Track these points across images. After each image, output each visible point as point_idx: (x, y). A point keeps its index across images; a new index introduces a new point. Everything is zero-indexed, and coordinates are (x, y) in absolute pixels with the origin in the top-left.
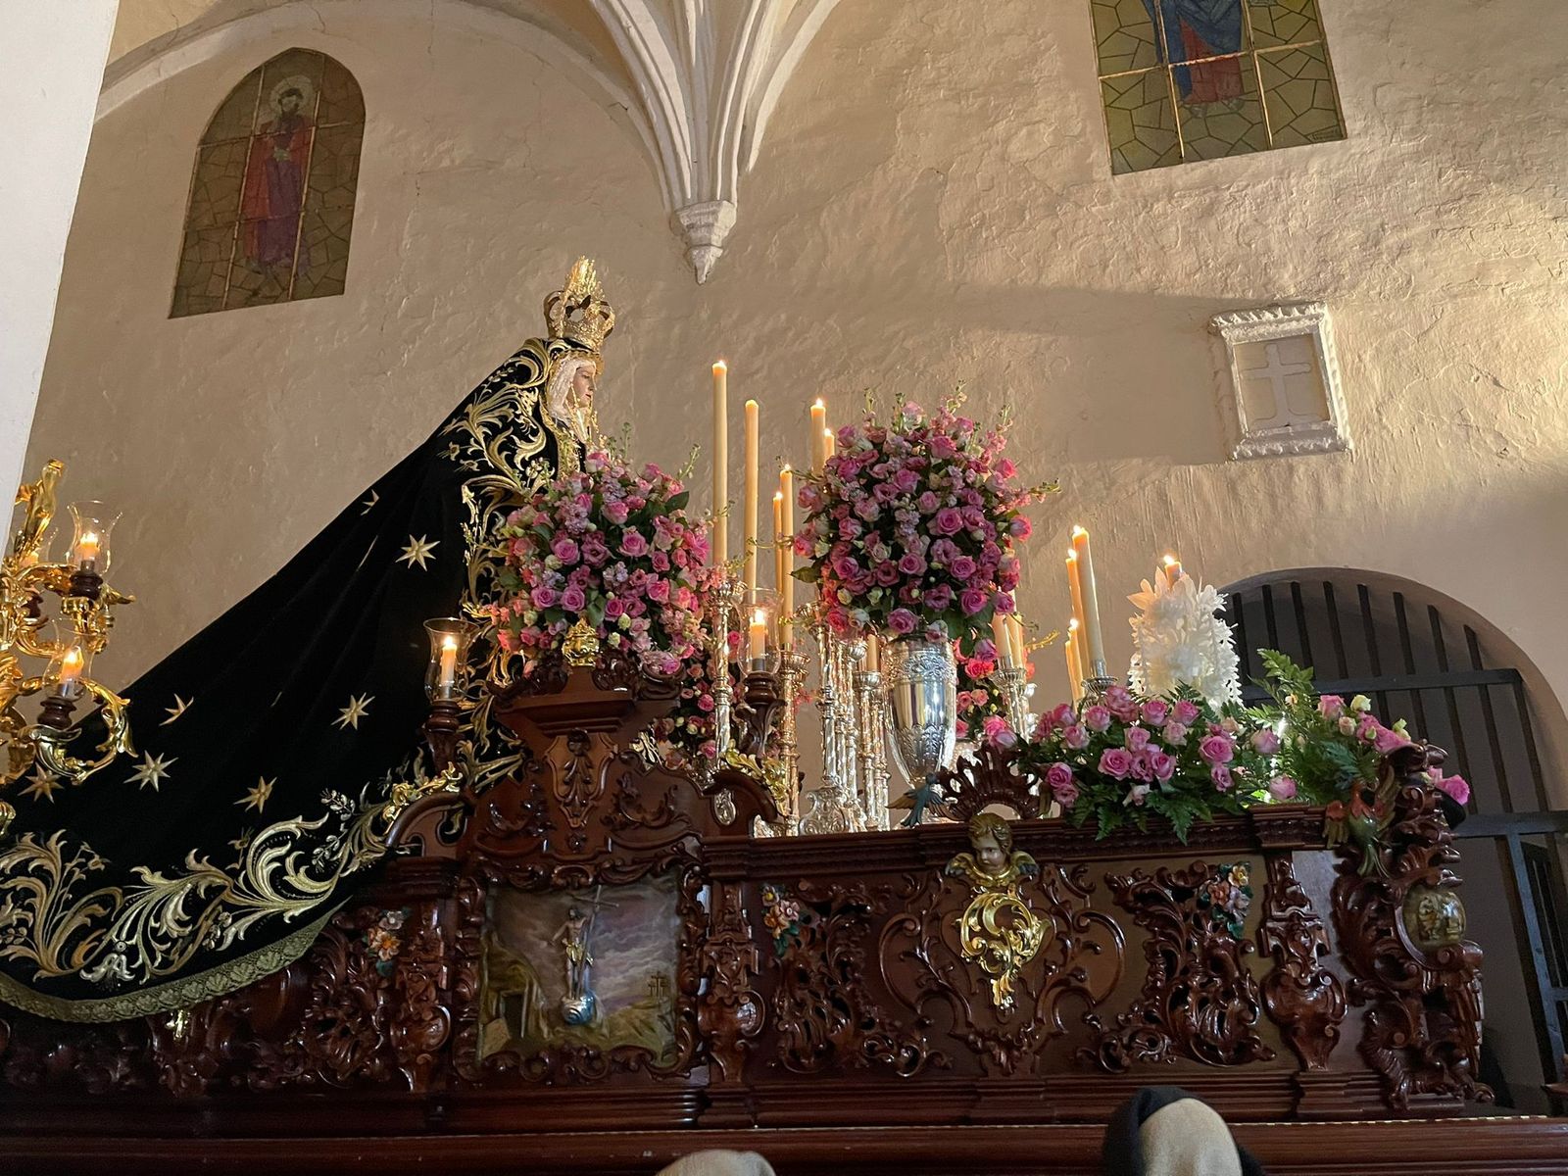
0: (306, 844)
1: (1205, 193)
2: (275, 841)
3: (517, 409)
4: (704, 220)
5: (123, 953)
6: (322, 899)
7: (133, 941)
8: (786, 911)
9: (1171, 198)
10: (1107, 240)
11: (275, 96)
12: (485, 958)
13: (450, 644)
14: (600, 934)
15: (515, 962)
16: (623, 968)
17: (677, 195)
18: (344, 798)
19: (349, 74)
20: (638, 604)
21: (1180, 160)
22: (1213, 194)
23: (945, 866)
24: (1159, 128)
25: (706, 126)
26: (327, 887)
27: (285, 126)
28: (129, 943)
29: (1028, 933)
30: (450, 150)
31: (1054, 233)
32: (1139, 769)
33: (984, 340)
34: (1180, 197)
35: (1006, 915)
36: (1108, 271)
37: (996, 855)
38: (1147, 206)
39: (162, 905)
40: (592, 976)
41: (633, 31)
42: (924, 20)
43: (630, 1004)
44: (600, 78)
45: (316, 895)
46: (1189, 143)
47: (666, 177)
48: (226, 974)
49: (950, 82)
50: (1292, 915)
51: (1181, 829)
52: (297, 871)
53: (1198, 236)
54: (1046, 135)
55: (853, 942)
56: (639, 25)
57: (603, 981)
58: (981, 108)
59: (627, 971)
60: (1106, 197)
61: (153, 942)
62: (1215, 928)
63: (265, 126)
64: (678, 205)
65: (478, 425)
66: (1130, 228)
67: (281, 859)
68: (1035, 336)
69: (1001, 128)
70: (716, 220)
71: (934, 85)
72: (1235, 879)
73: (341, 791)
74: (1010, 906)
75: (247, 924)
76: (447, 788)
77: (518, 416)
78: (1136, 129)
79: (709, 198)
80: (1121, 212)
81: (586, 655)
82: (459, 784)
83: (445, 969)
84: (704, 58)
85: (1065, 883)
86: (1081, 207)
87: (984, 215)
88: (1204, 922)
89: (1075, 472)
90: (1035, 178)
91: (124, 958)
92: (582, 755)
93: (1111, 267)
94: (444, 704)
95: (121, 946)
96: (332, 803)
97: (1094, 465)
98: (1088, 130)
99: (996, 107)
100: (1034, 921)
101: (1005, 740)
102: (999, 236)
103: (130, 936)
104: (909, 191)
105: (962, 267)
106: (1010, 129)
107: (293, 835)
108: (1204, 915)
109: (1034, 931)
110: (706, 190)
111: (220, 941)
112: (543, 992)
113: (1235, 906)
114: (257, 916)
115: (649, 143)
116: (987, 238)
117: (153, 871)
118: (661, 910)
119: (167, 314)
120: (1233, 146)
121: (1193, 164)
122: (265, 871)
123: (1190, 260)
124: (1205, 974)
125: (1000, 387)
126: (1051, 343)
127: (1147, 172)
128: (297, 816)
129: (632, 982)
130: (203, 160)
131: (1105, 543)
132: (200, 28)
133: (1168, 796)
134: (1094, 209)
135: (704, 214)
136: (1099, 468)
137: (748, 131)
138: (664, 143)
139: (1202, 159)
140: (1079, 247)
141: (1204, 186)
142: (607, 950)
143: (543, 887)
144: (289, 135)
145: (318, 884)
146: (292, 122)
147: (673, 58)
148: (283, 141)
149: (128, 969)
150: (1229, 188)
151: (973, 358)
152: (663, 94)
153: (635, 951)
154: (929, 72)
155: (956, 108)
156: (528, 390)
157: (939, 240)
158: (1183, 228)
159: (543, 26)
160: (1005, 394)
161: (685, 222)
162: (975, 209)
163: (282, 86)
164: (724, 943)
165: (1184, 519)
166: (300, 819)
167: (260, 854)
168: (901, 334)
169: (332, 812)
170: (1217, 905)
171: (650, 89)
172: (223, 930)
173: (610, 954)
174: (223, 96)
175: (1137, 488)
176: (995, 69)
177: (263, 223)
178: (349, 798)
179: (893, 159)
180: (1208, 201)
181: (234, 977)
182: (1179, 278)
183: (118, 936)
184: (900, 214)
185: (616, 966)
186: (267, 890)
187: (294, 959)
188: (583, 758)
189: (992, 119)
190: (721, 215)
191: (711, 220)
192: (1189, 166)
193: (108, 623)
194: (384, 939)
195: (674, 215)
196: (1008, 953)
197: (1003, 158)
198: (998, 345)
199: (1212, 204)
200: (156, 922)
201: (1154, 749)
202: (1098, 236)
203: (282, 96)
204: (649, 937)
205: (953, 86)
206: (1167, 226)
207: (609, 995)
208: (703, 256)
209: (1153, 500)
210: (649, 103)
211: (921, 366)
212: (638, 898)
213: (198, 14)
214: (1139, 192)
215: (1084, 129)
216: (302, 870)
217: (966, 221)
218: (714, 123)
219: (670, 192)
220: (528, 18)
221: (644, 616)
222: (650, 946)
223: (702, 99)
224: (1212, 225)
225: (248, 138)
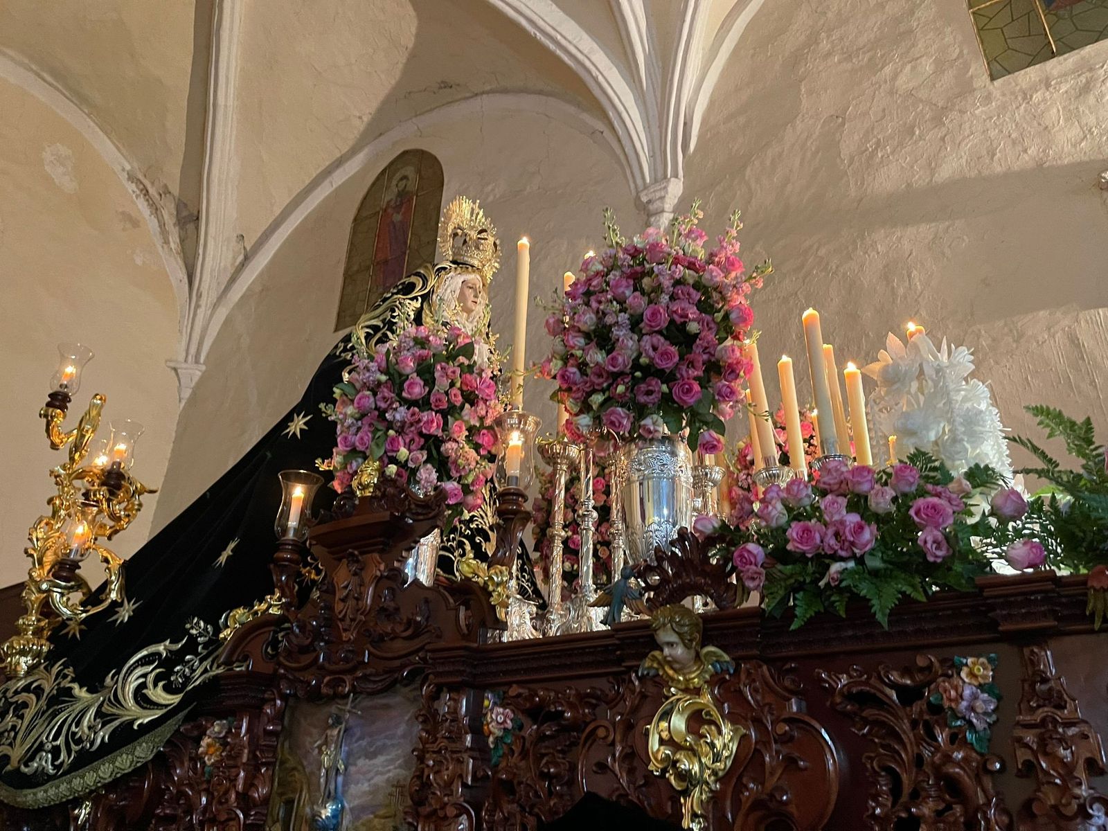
0: (167, 664)
1: (1079, 76)
2: (144, 661)
3: (394, 311)
4: (658, 195)
5: (49, 752)
6: (169, 708)
7: (58, 742)
8: (498, 718)
9: (1048, 86)
10: (993, 133)
11: (394, 182)
12: (278, 764)
13: (298, 492)
14: (356, 742)
15: (294, 769)
16: (369, 776)
17: (639, 182)
18: (202, 624)
19: (436, 158)
20: (417, 439)
21: (1053, 55)
22: (1088, 75)
23: (638, 666)
24: (1029, 36)
25: (658, 130)
26: (175, 699)
27: (399, 199)
28: (54, 743)
29: (719, 744)
30: (493, 190)
31: (943, 139)
32: (833, 542)
33: (887, 237)
34: (1056, 84)
35: (697, 720)
36: (996, 158)
37: (679, 651)
38: (1026, 97)
39: (83, 713)
40: (345, 784)
41: (600, 78)
42: (819, 10)
43: (373, 813)
44: (586, 117)
45: (166, 706)
46: (1059, 40)
47: (632, 172)
48: (96, 770)
49: (842, 49)
50: (1044, 720)
51: (881, 610)
52: (155, 685)
53: (1079, 112)
54: (927, 66)
55: (559, 752)
56: (604, 73)
57: (353, 789)
58: (870, 60)
59: (372, 778)
60: (988, 98)
61: (72, 743)
62: (953, 738)
63: (389, 202)
64: (641, 188)
65: (362, 328)
66: (1013, 119)
67: (145, 676)
68: (933, 224)
69: (888, 70)
70: (667, 193)
71: (829, 54)
72: (972, 674)
73: (200, 618)
74: (702, 710)
75: (112, 728)
76: (270, 611)
77: (394, 317)
78: (1009, 41)
79: (661, 178)
80: (1003, 108)
81: (368, 486)
82: (282, 607)
83: (242, 774)
84: (652, 83)
85: (767, 683)
86: (965, 112)
87: (879, 140)
88: (937, 731)
89: (983, 332)
90: (921, 101)
91: (50, 756)
92: (355, 574)
93: (998, 155)
94: (288, 542)
95: (49, 746)
96: (192, 628)
97: (1001, 323)
98: (965, 52)
99: (882, 56)
100: (726, 729)
101: (704, 526)
102: (892, 153)
103: (56, 738)
104: (814, 137)
105: (862, 184)
106: (896, 69)
107: (159, 654)
108: (937, 722)
109: (726, 739)
110: (660, 175)
111: (92, 744)
112: (310, 798)
113: (972, 708)
114: (117, 723)
115: (618, 151)
116: (882, 157)
117: (81, 687)
118: (407, 718)
119: (333, 330)
120: (1102, 32)
121: (1066, 56)
122: (131, 687)
123: (1074, 132)
124: (940, 798)
125: (904, 272)
126: (948, 227)
127: (1023, 72)
128: (164, 640)
129: (374, 791)
130: (355, 232)
131: (1020, 389)
132: (353, 151)
133: (875, 573)
134: (977, 112)
135: (658, 190)
136: (1006, 325)
137: (687, 125)
138: (628, 149)
139: (1074, 49)
140: (966, 145)
141: (1077, 70)
142: (359, 758)
143: (315, 697)
144: (402, 204)
145: (169, 697)
146: (404, 196)
147: (631, 90)
148: (398, 208)
149: (52, 764)
150: (1102, 67)
151: (878, 253)
152: (625, 115)
153: (381, 759)
154: (825, 45)
155: (849, 66)
156: (412, 299)
157: (842, 168)
158: (1064, 108)
159: (548, 94)
160: (909, 276)
161: (644, 199)
162: (871, 137)
163: (398, 176)
164: (439, 752)
165: (1099, 358)
166: (167, 642)
167: (132, 671)
168: (815, 247)
169: (191, 636)
170: (951, 708)
171: (616, 115)
172: (95, 733)
173: (361, 762)
174: (365, 190)
175: (1046, 337)
176: (879, 29)
177: (386, 262)
178: (206, 623)
179: (800, 115)
180: (1084, 81)
181: (101, 775)
182: (1066, 149)
183: (47, 738)
184: (809, 154)
185: (364, 774)
186: (130, 702)
187: (144, 761)
188: (357, 577)
189: (879, 66)
190: (670, 189)
191: (663, 194)
192: (1061, 58)
193: (136, 507)
194: (209, 745)
195: (638, 198)
196: (696, 768)
197: (892, 92)
198: (899, 239)
199: (1088, 82)
200: (76, 727)
201: (853, 518)
202: (984, 131)
203: (398, 182)
204: (393, 745)
205: (845, 50)
206: (1048, 109)
207: (356, 802)
208: (659, 221)
209: (1065, 345)
210: (616, 124)
211: (834, 267)
212: (387, 707)
213: (351, 143)
214: (1018, 88)
215: (961, 51)
216: (161, 684)
217: (863, 149)
218: (663, 126)
219: (635, 182)
220: (540, 92)
221: (422, 448)
222: (392, 755)
223: (653, 111)
224: (1091, 100)
225: (379, 212)
